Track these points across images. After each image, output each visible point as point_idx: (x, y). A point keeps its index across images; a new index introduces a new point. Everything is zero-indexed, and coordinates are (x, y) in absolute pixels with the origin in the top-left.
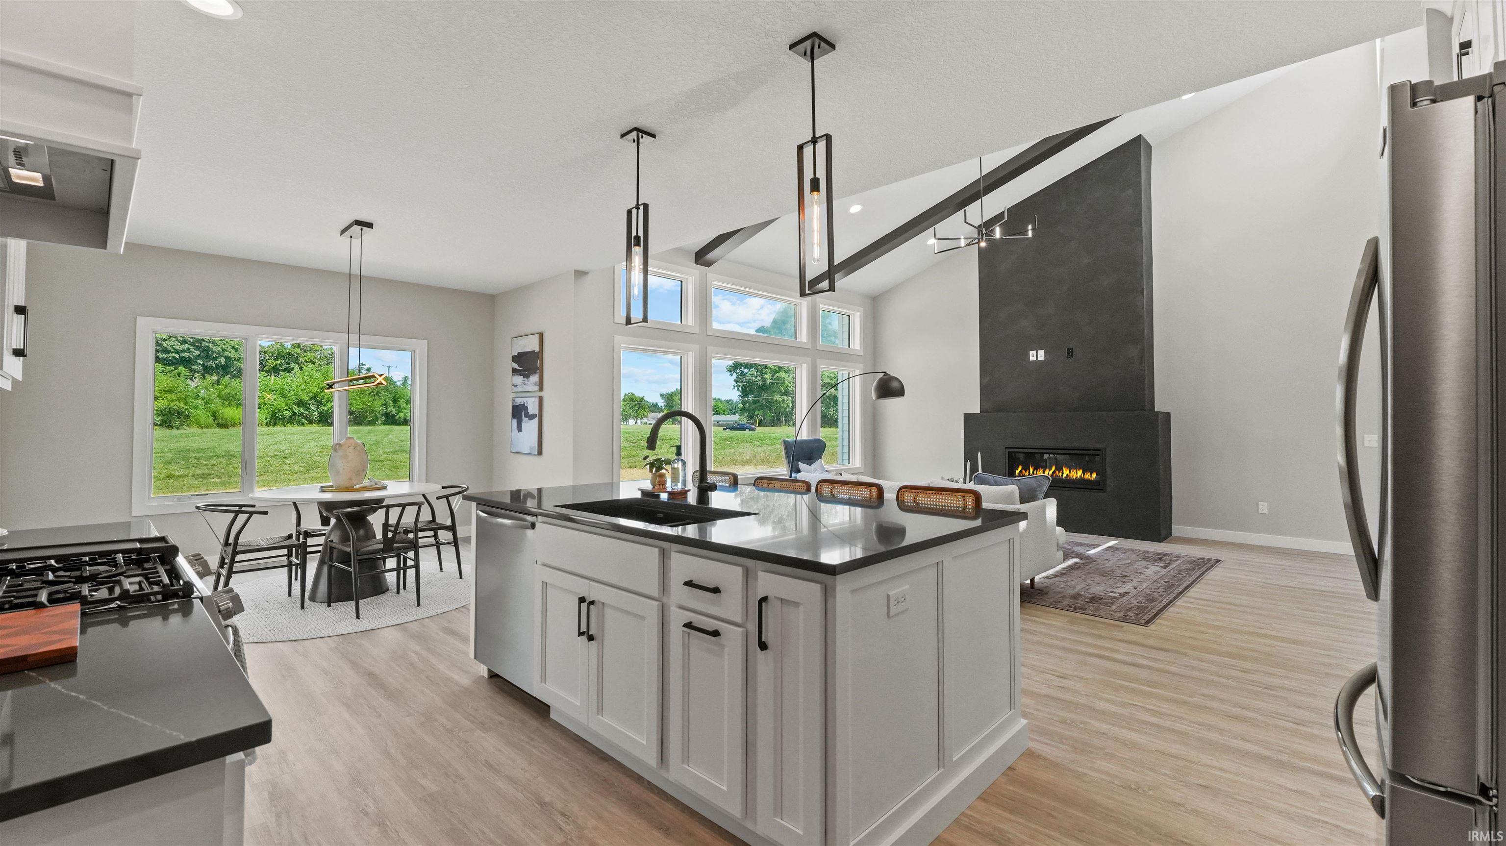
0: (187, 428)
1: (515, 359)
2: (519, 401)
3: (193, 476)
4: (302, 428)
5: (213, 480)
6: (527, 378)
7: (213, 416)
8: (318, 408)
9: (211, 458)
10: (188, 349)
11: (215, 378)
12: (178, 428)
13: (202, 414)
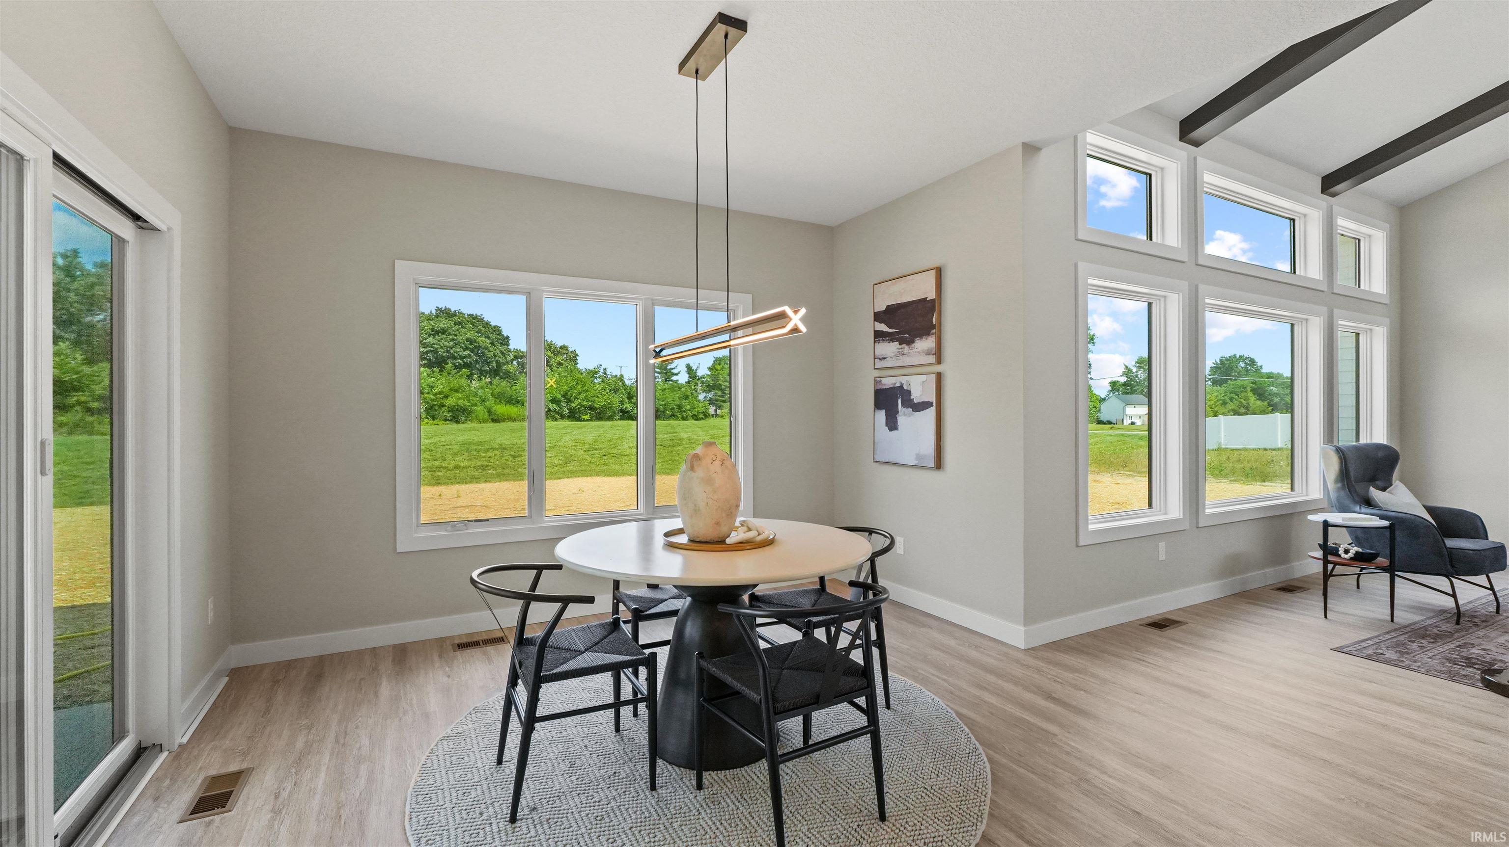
0: (469, 422)
1: (878, 317)
2: (888, 382)
3: (474, 467)
4: (556, 423)
5: (490, 472)
6: (907, 345)
7: (488, 412)
8: (567, 405)
9: (487, 451)
10: (469, 355)
11: (489, 380)
12: (463, 423)
13: (479, 409)
